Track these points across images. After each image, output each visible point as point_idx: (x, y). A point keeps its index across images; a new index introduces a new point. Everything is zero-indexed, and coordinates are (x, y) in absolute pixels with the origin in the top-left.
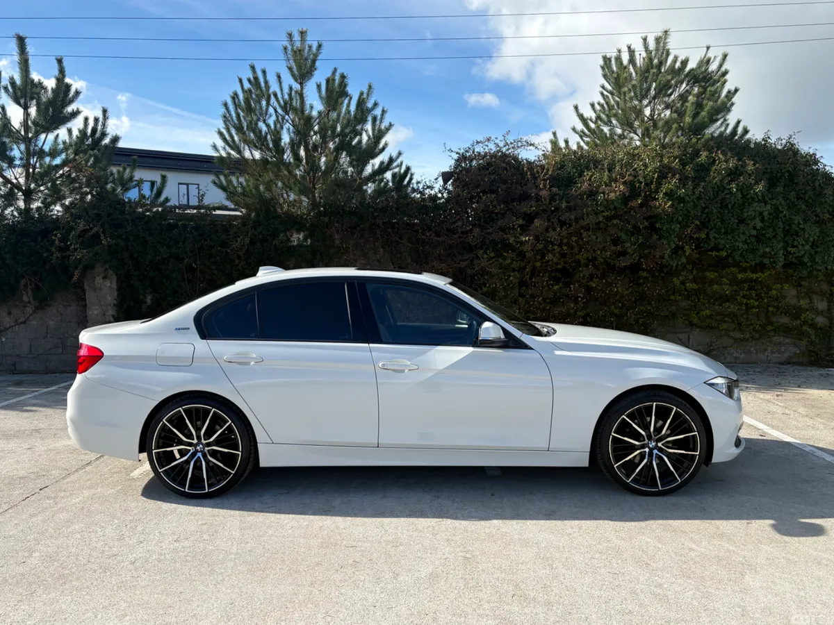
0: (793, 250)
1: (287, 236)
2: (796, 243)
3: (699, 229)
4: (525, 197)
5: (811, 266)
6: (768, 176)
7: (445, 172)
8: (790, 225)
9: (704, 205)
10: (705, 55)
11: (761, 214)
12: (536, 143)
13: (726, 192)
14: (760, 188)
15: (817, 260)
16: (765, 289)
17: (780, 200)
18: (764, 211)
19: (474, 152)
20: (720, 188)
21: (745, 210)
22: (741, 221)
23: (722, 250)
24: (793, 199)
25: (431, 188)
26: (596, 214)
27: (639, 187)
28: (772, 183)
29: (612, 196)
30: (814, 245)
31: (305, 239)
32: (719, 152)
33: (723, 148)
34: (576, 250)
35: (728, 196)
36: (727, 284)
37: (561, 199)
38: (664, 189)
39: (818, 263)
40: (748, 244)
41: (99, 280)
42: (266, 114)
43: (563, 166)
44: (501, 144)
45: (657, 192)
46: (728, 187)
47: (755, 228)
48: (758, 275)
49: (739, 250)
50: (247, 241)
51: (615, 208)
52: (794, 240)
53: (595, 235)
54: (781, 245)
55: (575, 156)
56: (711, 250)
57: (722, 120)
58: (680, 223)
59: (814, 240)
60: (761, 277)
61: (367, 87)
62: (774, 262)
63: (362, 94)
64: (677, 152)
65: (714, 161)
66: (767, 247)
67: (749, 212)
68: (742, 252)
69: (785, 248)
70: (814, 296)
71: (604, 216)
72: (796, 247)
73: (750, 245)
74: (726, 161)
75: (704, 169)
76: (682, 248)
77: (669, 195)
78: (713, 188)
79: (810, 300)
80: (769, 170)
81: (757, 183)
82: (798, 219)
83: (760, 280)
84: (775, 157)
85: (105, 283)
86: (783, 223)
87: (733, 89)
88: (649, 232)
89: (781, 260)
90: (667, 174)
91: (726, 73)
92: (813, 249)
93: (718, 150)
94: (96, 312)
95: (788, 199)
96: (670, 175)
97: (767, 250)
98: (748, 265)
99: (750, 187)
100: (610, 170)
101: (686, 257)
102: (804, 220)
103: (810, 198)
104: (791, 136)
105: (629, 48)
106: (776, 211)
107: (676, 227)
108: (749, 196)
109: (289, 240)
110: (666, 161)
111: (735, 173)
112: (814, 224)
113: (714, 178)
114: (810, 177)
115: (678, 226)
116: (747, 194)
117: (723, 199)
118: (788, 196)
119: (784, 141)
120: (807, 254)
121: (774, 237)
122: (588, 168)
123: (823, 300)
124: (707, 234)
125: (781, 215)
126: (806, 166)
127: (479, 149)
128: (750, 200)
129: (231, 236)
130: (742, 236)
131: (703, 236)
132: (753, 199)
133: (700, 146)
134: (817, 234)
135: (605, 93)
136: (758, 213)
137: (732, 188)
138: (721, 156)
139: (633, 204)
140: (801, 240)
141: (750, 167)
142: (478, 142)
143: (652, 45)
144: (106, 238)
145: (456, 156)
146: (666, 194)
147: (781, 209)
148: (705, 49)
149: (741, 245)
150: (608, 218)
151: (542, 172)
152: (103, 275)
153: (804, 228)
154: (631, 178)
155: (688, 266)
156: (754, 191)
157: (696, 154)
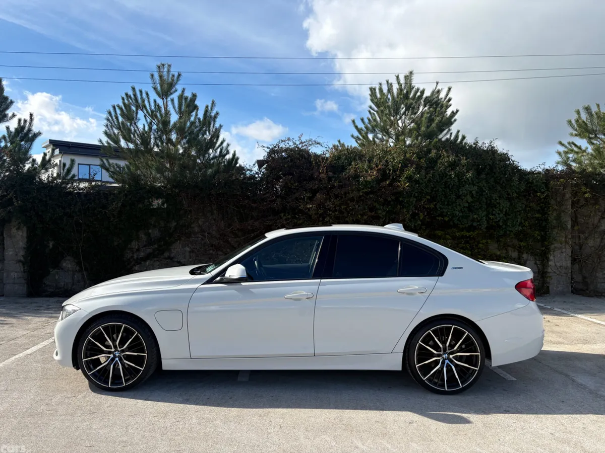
0: (492, 217)
1: (149, 202)
2: (494, 212)
3: (430, 201)
4: (312, 178)
5: (505, 228)
6: (475, 167)
7: (260, 160)
8: (490, 200)
9: (432, 186)
10: (436, 88)
11: (471, 192)
12: (321, 142)
13: (448, 177)
14: (469, 175)
15: (508, 224)
16: (476, 243)
17: (484, 183)
18: (473, 190)
19: (279, 147)
20: (444, 175)
21: (460, 190)
22: (459, 197)
23: (446, 216)
24: (492, 183)
25: (251, 171)
26: (359, 190)
27: (389, 173)
28: (479, 172)
29: (369, 179)
30: (506, 214)
31: (163, 204)
32: (444, 150)
33: (447, 148)
34: (345, 215)
35: (449, 180)
36: (450, 239)
37: (335, 180)
38: (405, 175)
39: (509, 226)
40: (462, 212)
41: (14, 230)
42: (136, 119)
43: (339, 158)
44: (298, 143)
45: (400, 176)
46: (449, 174)
47: (467, 202)
48: (470, 234)
49: (457, 216)
50: (120, 204)
51: (372, 186)
52: (493, 210)
53: (358, 204)
54: (485, 213)
55: (347, 152)
56: (438, 216)
57: (447, 130)
58: (416, 197)
59: (506, 210)
60: (472, 235)
61: (211, 102)
62: (480, 225)
63: (207, 107)
64: (416, 150)
65: (441, 156)
66: (475, 214)
67: (463, 191)
68: (459, 218)
69: (487, 216)
70: (509, 248)
71: (363, 192)
72: (494, 215)
73: (464, 213)
74: (448, 157)
75: (433, 162)
76: (418, 214)
77: (409, 178)
78: (439, 175)
79: (506, 250)
80: (477, 164)
81: (468, 171)
82: (495, 196)
83: (472, 236)
84: (481, 155)
85: (19, 233)
86: (486, 199)
87: (455, 111)
88: (396, 203)
89: (484, 223)
90: (408, 164)
91: (450, 100)
92: (506, 216)
93: (443, 149)
94: (11, 253)
95: (489, 183)
96: (410, 165)
97: (475, 216)
98: (464, 226)
99: (464, 174)
100: (369, 162)
101: (421, 221)
102: (500, 197)
103: (503, 182)
104: (491, 141)
105: (387, 82)
106: (481, 191)
107: (413, 200)
108: (462, 180)
109: (151, 204)
110: (408, 156)
111: (454, 165)
112: (506, 200)
113: (440, 168)
114: (503, 168)
115: (415, 199)
116: (462, 179)
117: (446, 181)
118: (489, 181)
119: (487, 145)
120: (501, 220)
121: (480, 208)
122: (355, 159)
123: (514, 251)
124: (435, 205)
125: (484, 193)
126: (501, 161)
127: (282, 145)
128: (464, 183)
129: (109, 202)
130: (458, 207)
131: (432, 206)
132: (465, 182)
133: (431, 147)
134: (508, 206)
135: (372, 111)
136: (469, 191)
137: (451, 174)
138: (445, 153)
139: (383, 184)
140: (497, 210)
141: (464, 161)
142: (282, 141)
143: (402, 81)
144: (17, 201)
145: (268, 150)
146: (406, 178)
147: (484, 189)
148: (436, 84)
149: (458, 213)
150: (367, 193)
151: (323, 162)
152: (17, 227)
153: (499, 203)
154: (383, 167)
155: (423, 227)
156: (466, 177)
157: (429, 151)
